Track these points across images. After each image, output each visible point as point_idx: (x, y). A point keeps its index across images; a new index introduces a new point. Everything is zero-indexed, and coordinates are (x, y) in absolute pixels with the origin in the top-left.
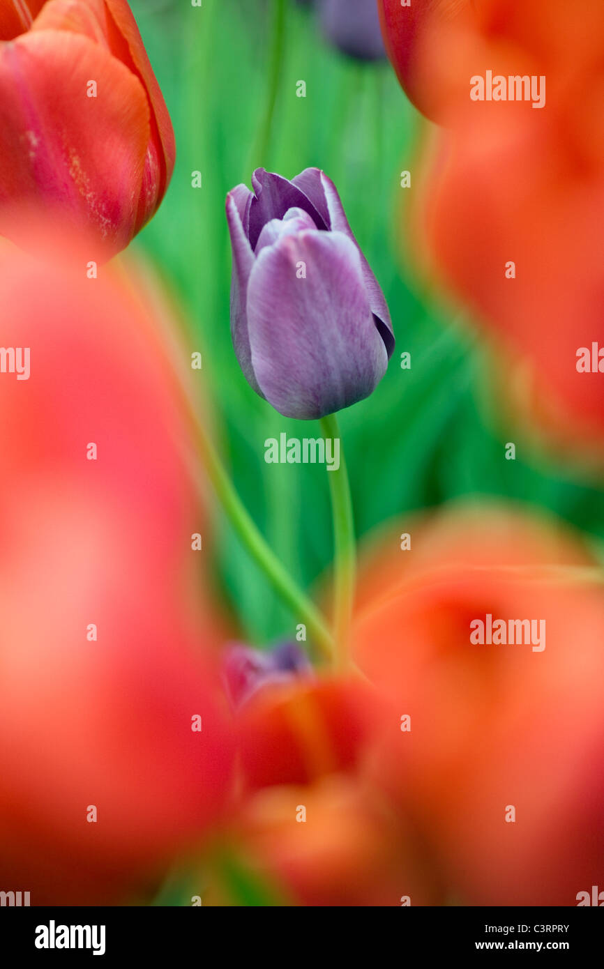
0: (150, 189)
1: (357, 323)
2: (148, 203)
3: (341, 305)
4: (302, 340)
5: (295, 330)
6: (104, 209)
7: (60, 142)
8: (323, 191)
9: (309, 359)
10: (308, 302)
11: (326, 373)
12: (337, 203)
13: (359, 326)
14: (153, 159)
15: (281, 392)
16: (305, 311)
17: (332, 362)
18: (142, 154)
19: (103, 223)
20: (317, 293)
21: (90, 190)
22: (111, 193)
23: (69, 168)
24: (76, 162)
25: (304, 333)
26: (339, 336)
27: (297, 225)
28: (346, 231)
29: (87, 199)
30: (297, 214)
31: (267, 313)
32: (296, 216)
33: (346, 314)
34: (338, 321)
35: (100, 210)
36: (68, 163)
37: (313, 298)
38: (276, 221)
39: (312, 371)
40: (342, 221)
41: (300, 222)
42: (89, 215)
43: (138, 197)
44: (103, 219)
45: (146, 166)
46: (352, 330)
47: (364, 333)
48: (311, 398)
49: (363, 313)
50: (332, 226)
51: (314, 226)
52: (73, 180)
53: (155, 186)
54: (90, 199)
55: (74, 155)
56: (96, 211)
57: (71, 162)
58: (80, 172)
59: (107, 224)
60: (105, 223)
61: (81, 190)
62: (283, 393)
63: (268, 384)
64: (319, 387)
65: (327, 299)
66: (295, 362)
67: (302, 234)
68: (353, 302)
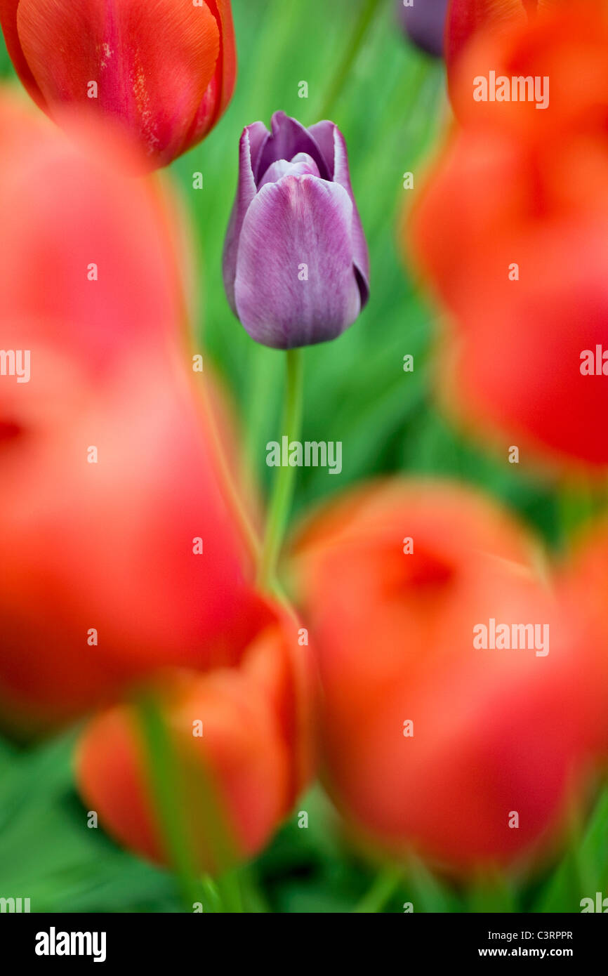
0: (202, 120)
1: (337, 269)
2: (197, 132)
3: (326, 250)
4: (285, 275)
5: (280, 264)
6: (155, 129)
7: (131, 60)
8: (333, 143)
9: (287, 292)
10: (297, 240)
11: (300, 308)
12: (343, 157)
13: (338, 273)
14: (212, 94)
15: (255, 317)
16: (293, 249)
17: (307, 299)
18: (202, 88)
19: (152, 140)
20: (307, 234)
21: (148, 109)
22: (166, 116)
23: (133, 83)
24: (141, 80)
25: (287, 267)
26: (318, 278)
27: (303, 169)
28: (346, 184)
29: (143, 115)
30: (304, 160)
31: (258, 244)
32: (303, 161)
33: (329, 258)
34: (320, 264)
35: (152, 128)
36: (134, 79)
37: (302, 237)
38: (283, 162)
39: (288, 304)
40: (344, 175)
41: (306, 166)
42: (141, 130)
43: (189, 125)
44: (153, 137)
45: (203, 99)
46: (331, 276)
47: (341, 280)
48: (280, 328)
49: (344, 261)
50: (335, 177)
51: (318, 173)
52: (134, 96)
53: (207, 118)
54: (146, 117)
55: (141, 74)
56: (149, 128)
57: (137, 79)
58: (143, 90)
59: (155, 143)
60: (154, 141)
61: (139, 106)
62: (257, 320)
63: (245, 307)
64: (290, 320)
65: (314, 241)
66: (273, 293)
67: (304, 177)
68: (338, 250)
